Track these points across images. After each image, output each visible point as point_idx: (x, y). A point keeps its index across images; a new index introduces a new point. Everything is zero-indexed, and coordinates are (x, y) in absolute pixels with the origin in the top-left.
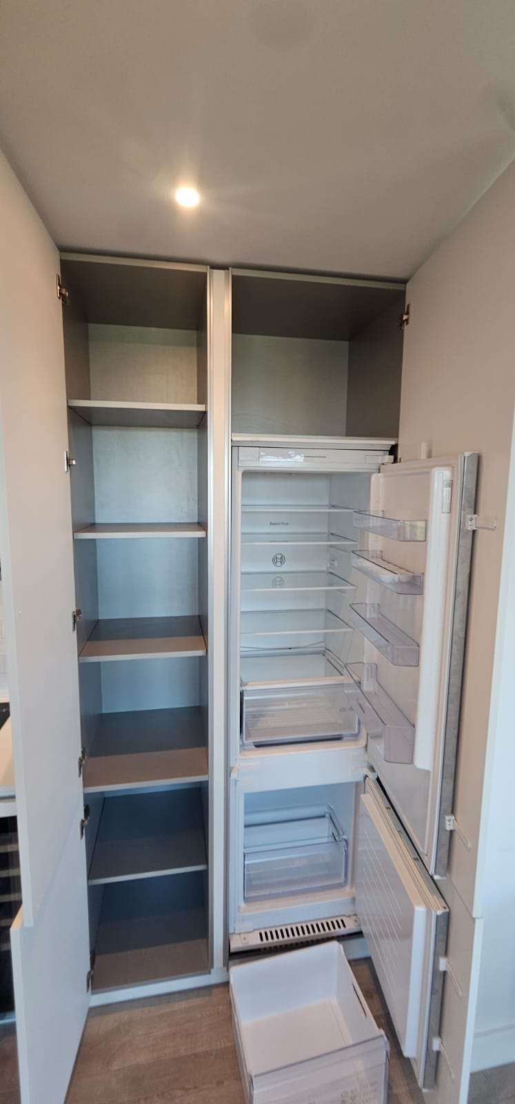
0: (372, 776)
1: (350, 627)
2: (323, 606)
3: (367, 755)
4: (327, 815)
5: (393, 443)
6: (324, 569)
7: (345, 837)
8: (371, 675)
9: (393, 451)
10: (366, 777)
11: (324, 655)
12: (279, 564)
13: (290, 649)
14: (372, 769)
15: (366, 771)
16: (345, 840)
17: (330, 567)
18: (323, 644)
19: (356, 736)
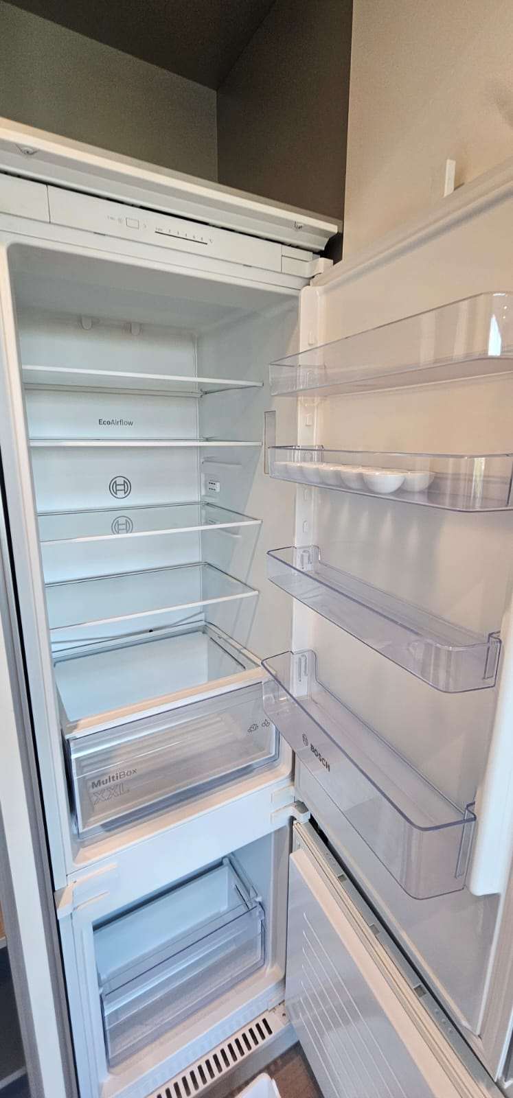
0: (303, 819)
1: (254, 590)
2: (197, 558)
3: (292, 788)
4: (226, 861)
5: (333, 229)
6: (196, 498)
7: (259, 899)
8: (305, 672)
9: (333, 249)
10: (292, 819)
11: (204, 633)
12: (121, 494)
13: (151, 631)
14: (302, 807)
15: (292, 811)
16: (260, 903)
17: (206, 496)
18: (202, 616)
19: (272, 762)
